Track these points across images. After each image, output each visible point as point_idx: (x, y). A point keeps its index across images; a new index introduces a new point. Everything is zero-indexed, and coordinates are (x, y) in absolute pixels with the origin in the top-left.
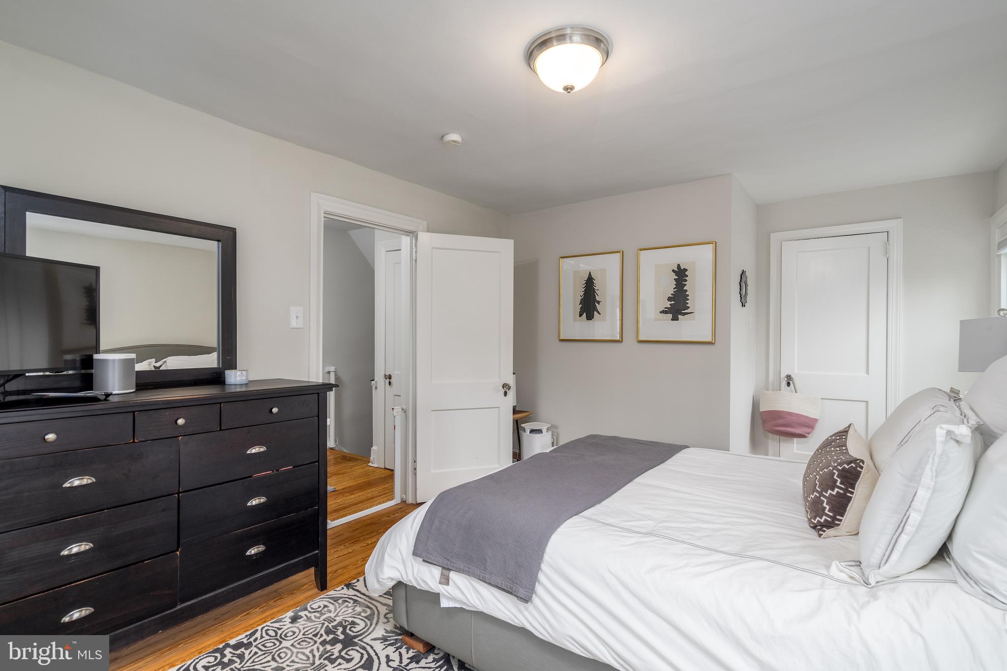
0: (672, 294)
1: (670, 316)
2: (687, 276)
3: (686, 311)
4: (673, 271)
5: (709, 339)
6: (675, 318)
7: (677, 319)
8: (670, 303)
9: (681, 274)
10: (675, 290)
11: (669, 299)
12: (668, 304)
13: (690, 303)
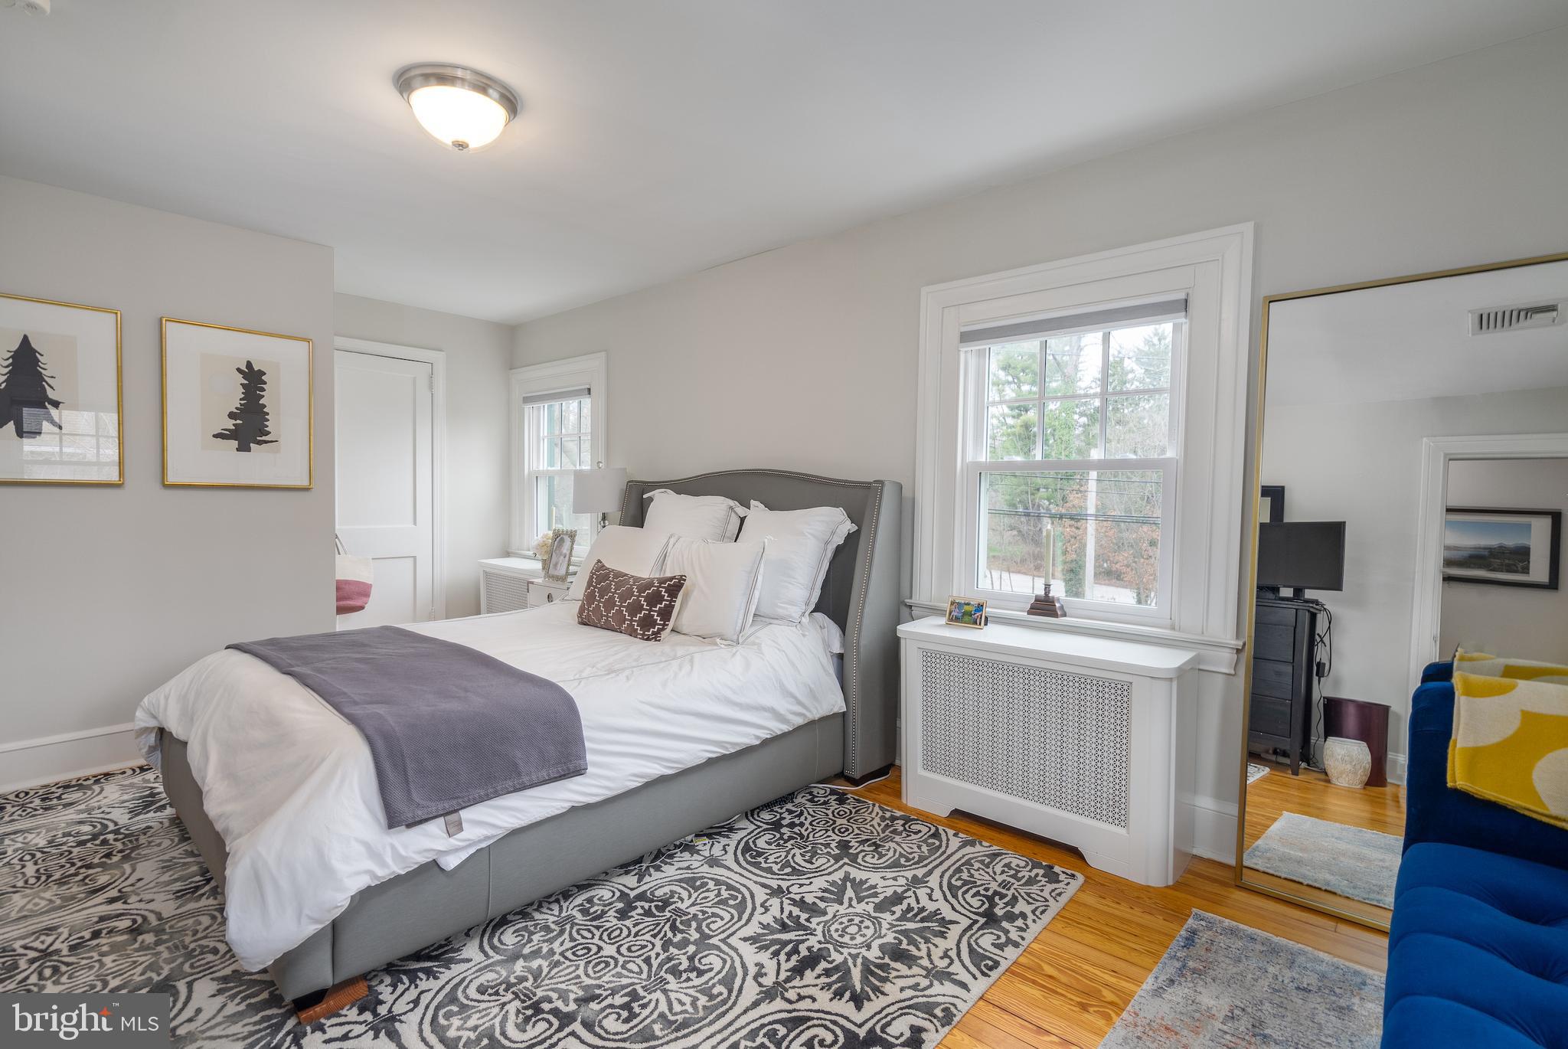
0: (237, 408)
1: (235, 444)
2: (265, 383)
3: (264, 438)
4: (239, 370)
5: (305, 483)
6: (244, 447)
7: (249, 450)
8: (235, 422)
9: (253, 379)
10: (242, 402)
11: (232, 416)
12: (230, 424)
13: (270, 426)
